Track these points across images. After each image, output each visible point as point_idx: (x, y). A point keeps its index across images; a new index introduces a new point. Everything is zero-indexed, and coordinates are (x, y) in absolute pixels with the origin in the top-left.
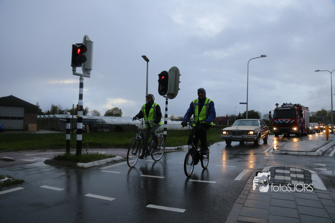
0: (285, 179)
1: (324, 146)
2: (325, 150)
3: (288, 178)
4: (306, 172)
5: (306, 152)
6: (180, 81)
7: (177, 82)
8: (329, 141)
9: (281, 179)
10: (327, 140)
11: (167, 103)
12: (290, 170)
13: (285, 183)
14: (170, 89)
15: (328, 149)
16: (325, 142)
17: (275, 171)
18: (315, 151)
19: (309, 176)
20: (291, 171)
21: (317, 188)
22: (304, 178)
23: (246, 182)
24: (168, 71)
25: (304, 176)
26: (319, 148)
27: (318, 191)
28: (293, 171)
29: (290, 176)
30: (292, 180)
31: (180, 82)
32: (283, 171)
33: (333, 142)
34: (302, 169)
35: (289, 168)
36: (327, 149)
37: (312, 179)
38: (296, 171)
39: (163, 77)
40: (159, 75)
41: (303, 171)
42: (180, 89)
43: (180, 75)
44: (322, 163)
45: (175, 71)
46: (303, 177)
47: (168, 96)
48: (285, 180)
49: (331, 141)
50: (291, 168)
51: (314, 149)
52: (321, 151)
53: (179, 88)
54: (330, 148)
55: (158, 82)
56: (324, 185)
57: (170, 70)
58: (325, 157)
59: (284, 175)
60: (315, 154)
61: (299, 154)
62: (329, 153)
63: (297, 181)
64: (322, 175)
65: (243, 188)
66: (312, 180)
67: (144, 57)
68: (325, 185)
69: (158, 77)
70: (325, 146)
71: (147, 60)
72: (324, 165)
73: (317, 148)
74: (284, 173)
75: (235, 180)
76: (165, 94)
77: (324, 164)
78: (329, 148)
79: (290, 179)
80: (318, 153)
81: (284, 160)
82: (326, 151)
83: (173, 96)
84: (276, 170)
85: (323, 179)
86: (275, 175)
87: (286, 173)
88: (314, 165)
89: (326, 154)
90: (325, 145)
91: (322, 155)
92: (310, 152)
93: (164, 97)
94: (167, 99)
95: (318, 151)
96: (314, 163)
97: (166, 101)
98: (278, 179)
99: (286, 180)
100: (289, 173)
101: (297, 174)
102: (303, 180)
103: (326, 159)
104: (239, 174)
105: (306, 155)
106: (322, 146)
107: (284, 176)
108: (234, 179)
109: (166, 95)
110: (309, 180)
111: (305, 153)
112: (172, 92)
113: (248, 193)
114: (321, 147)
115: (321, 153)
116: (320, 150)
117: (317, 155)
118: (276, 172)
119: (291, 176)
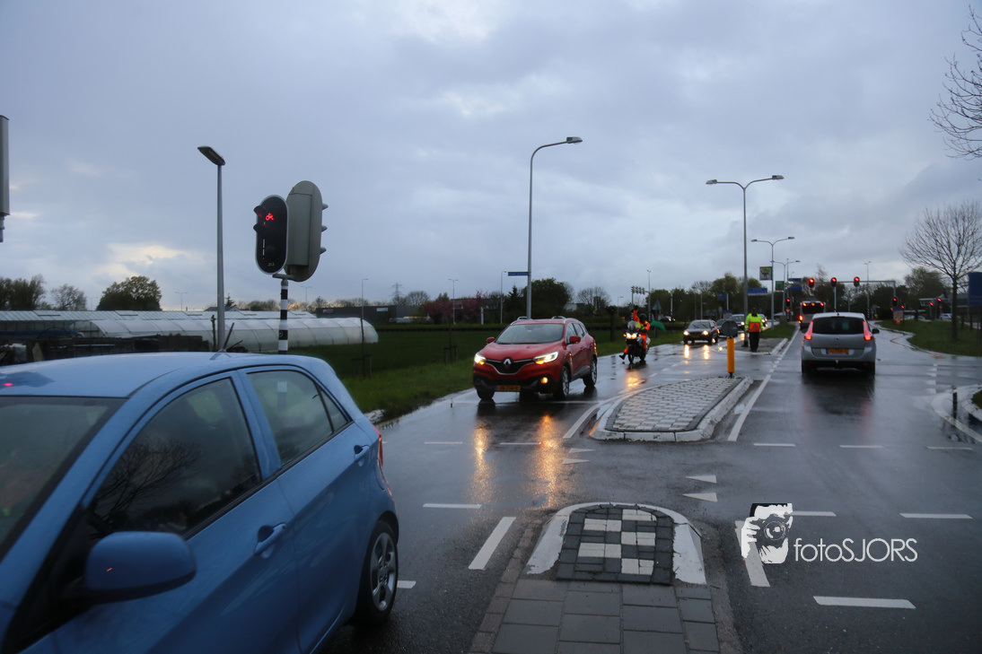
0: (608, 555)
1: (720, 401)
2: (722, 416)
3: (613, 551)
4: (662, 522)
5: (674, 432)
6: (324, 224)
7: (314, 228)
8: (734, 380)
9: (594, 558)
10: (731, 375)
11: (284, 294)
12: (624, 517)
13: (604, 571)
14: (293, 253)
15: (729, 412)
16: (726, 383)
17: (583, 524)
18: (695, 428)
19: (669, 537)
20: (626, 521)
21: (683, 579)
22: (655, 547)
23: (500, 575)
24: (284, 196)
25: (657, 539)
26: (706, 414)
27: (687, 592)
28: (630, 521)
29: (619, 542)
30: (623, 556)
31: (324, 229)
32: (604, 521)
33: (743, 382)
34: (653, 512)
35: (619, 512)
36: (725, 412)
37: (676, 547)
38: (636, 522)
39: (270, 217)
40: (257, 210)
41: (654, 518)
42: (323, 251)
43: (325, 207)
44: (709, 469)
45: (308, 196)
46: (653, 544)
47: (288, 272)
48: (604, 559)
49: (741, 379)
50: (627, 508)
51: (694, 418)
52: (712, 422)
53: (322, 245)
54: (735, 406)
55: (254, 234)
56: (701, 566)
57: (293, 193)
58: (717, 443)
59: (604, 537)
60: (694, 436)
61: (656, 440)
62: (730, 427)
63: (637, 560)
64: (702, 521)
65: (488, 604)
66: (673, 552)
67: (208, 152)
68: (705, 561)
69: (255, 215)
70: (723, 402)
71: (218, 160)
72: (712, 479)
73: (704, 412)
74: (606, 532)
75: (470, 567)
76: (278, 268)
77: (712, 474)
78: (732, 406)
79: (619, 555)
80: (701, 431)
81: (616, 467)
82: (724, 418)
83: (302, 272)
84: (586, 520)
85: (702, 538)
86: (580, 542)
87: (610, 532)
88: (689, 480)
89: (723, 431)
90: (724, 397)
91: (713, 436)
92: (684, 431)
93: (274, 276)
94: (284, 284)
95: (703, 425)
96: (690, 472)
97: (282, 290)
98: (588, 558)
99: (608, 558)
100: (619, 530)
101: (638, 533)
102: (652, 556)
103: (722, 454)
104: (486, 538)
105: (673, 443)
106: (716, 404)
107: (605, 543)
108: (468, 564)
109: (282, 272)
110: (667, 552)
111: (670, 436)
112: (301, 261)
113: (500, 627)
114: (713, 408)
115: (710, 431)
116: (708, 421)
117: (700, 441)
118: (585, 528)
119: (623, 542)
